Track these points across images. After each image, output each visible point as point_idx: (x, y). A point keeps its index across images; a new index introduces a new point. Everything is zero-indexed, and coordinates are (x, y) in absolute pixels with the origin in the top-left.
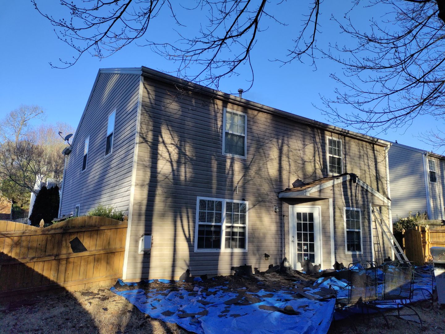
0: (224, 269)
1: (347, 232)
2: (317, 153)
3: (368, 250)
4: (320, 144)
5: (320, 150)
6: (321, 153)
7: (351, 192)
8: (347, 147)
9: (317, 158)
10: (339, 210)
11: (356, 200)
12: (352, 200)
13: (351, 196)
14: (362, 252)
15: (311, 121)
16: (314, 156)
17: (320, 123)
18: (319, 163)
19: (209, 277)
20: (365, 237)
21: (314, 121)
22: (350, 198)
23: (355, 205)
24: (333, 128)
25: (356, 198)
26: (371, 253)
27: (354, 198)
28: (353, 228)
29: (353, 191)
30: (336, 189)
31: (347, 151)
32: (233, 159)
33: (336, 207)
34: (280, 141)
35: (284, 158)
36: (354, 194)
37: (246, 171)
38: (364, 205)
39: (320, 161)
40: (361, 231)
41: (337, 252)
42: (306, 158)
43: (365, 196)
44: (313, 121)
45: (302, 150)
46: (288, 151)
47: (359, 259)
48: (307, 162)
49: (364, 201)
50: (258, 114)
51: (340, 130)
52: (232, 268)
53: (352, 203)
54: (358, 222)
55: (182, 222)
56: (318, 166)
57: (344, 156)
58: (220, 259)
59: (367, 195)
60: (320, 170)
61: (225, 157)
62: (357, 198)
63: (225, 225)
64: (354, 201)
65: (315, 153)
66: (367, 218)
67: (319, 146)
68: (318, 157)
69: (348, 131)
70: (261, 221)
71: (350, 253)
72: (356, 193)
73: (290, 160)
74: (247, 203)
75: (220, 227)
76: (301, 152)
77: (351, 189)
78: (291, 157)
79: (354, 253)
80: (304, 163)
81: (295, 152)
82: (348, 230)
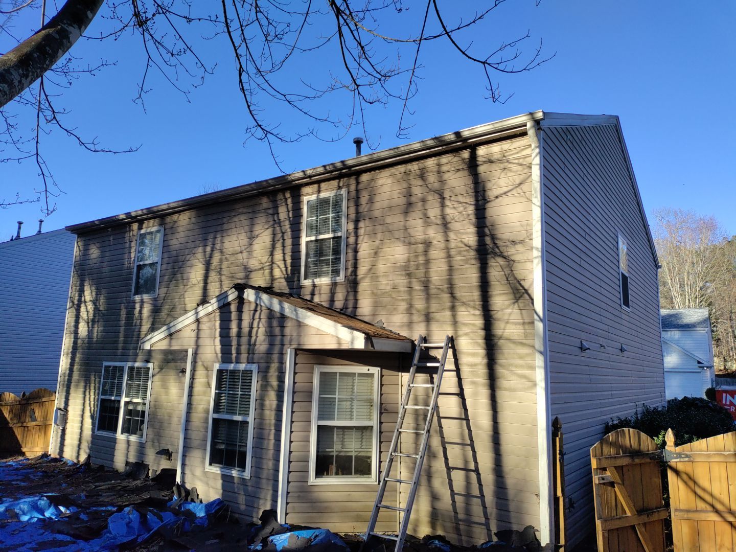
0: (119, 462)
1: (214, 420)
2: (279, 245)
3: (266, 473)
4: (287, 223)
5: (288, 235)
6: (289, 242)
7: (240, 327)
8: (364, 200)
9: (278, 256)
10: (205, 372)
11: (250, 345)
12: (239, 345)
13: (239, 335)
14: (247, 474)
15: (248, 187)
16: (272, 254)
17: (266, 181)
18: (282, 266)
19: (106, 469)
20: (260, 438)
21: (256, 183)
22: (234, 343)
23: (244, 356)
24: (301, 175)
25: (249, 341)
26: (276, 481)
27: (244, 340)
28: (232, 411)
29: (245, 324)
30: (205, 327)
31: (364, 208)
32: (142, 302)
33: (199, 364)
34: (208, 249)
35: (213, 276)
36: (246, 330)
37: (155, 316)
38: (269, 353)
39: (284, 260)
40: (251, 419)
41: (187, 462)
42: (253, 264)
43: (277, 331)
44: (253, 186)
45: (248, 250)
46: (221, 261)
47: (239, 489)
48: (255, 270)
49: (271, 345)
50: (178, 217)
51: (321, 170)
52: (127, 463)
53: (239, 352)
54: (246, 397)
55: (90, 394)
56: (277, 273)
57: (351, 226)
58: (116, 448)
59: (282, 327)
60: (283, 280)
61: (134, 302)
62: (253, 338)
63: (124, 399)
64: (244, 348)
65: (273, 247)
66: (276, 387)
67: (287, 226)
68: (281, 252)
69: (342, 162)
70: (167, 393)
71: (216, 470)
72: (251, 328)
73: (223, 277)
74: (150, 365)
75: (119, 402)
76: (245, 254)
77: (240, 320)
78: (225, 272)
79: (227, 472)
80: (248, 275)
81: (232, 259)
82: (216, 416)
